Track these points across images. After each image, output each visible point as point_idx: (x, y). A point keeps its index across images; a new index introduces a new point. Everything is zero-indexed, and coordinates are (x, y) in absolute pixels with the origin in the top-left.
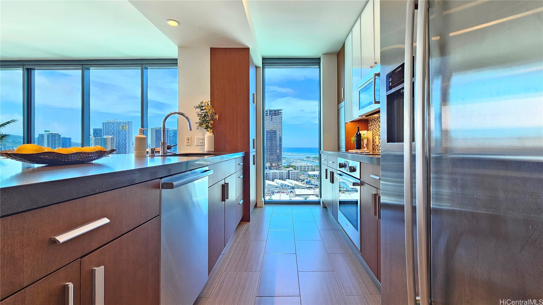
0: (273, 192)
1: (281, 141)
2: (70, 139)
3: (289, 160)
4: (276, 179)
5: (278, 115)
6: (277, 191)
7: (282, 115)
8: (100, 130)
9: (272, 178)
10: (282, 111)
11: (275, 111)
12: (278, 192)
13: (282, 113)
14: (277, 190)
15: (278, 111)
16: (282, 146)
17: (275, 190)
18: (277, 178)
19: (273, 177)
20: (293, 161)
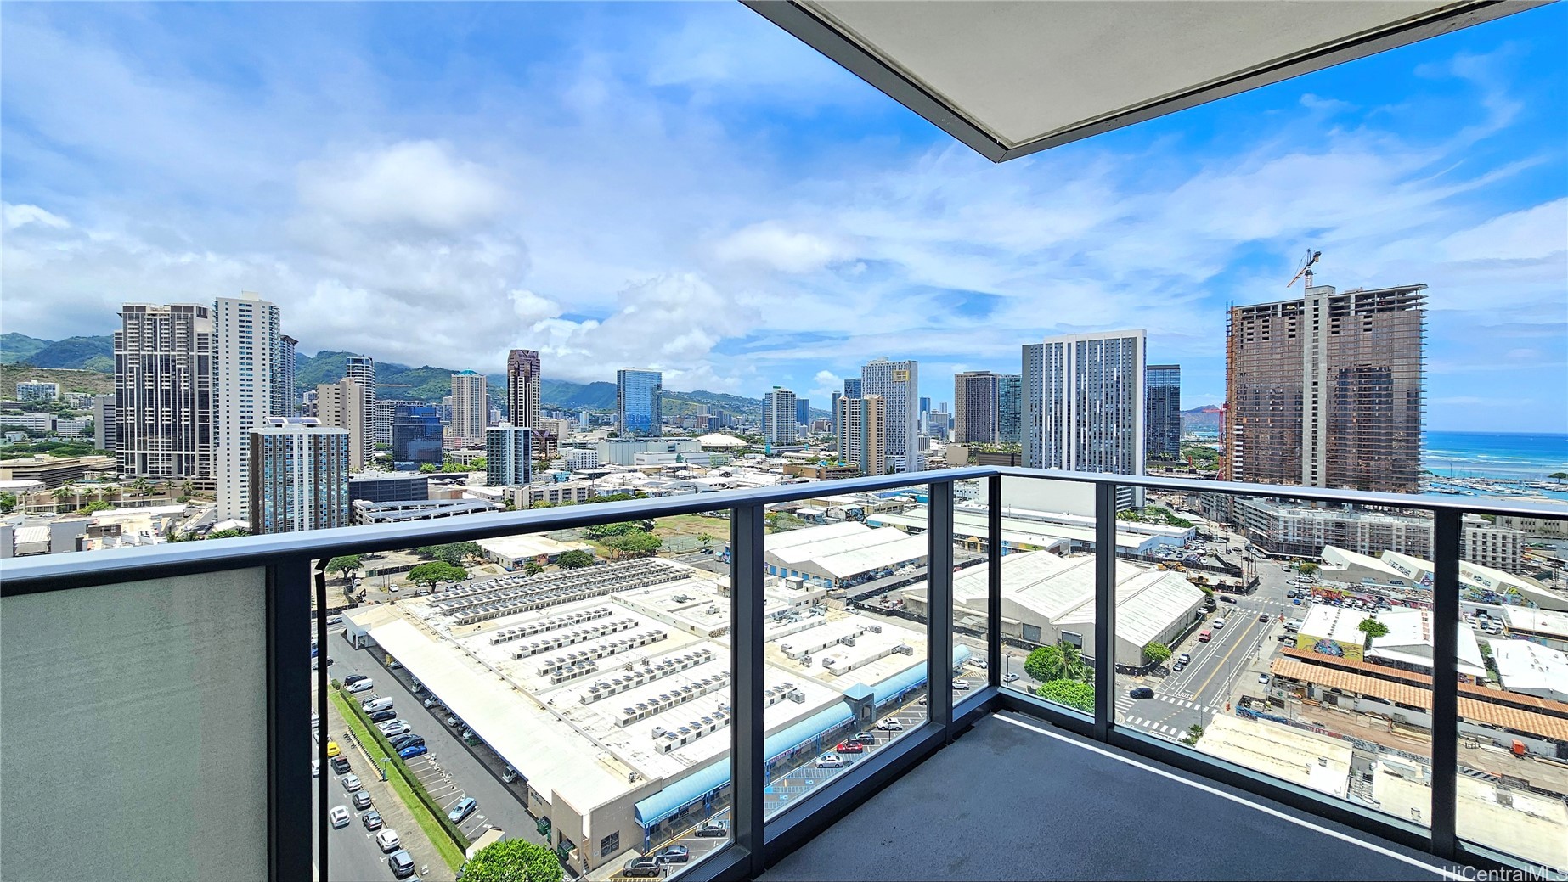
0: (1381, 599)
1: (1416, 409)
2: (807, 401)
3: (1446, 481)
4: (1389, 549)
5: (1399, 307)
6: (1400, 597)
7: (1421, 307)
8: (857, 383)
9: (1367, 545)
10: (1421, 293)
11: (1382, 295)
12: (1404, 603)
13: (1421, 301)
14: (1401, 592)
15: (1402, 292)
16: (1422, 428)
17: (1391, 593)
18: (1394, 547)
19: (1371, 541)
20: (1472, 487)
